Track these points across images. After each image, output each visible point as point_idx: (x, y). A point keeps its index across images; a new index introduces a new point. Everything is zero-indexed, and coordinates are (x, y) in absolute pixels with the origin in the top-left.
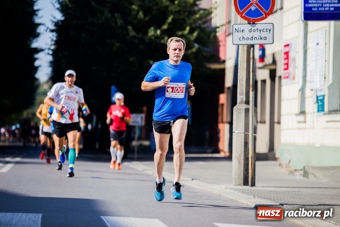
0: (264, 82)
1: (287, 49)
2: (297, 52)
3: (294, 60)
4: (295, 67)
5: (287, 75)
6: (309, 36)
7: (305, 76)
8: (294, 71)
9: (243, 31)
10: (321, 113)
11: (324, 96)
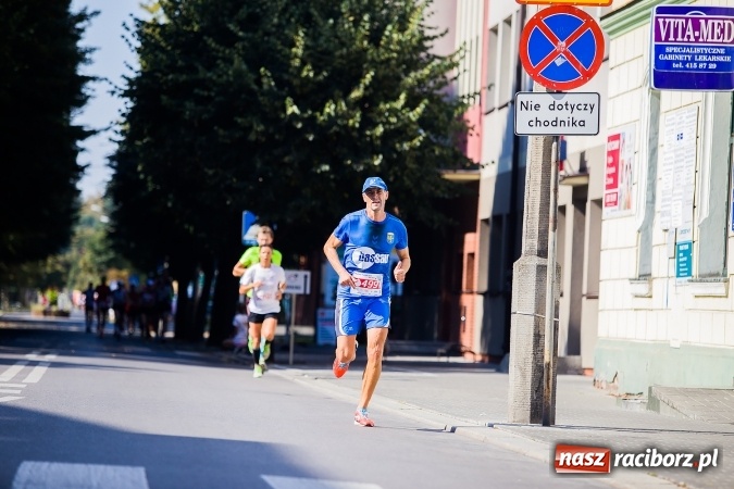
0: (563, 209)
1: (615, 145)
2: (635, 153)
3: (629, 167)
4: (631, 183)
5: (613, 198)
6: (662, 119)
8: (629, 191)
9: (537, 107)
10: (686, 279)
11: (690, 244)
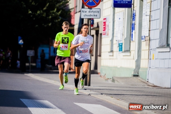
0: (93, 36)
1: (105, 21)
2: (110, 22)
3: (108, 26)
4: (108, 30)
5: (104, 33)
6: (116, 15)
7: (113, 34)
8: (108, 31)
10: (121, 52)
11: (122, 44)
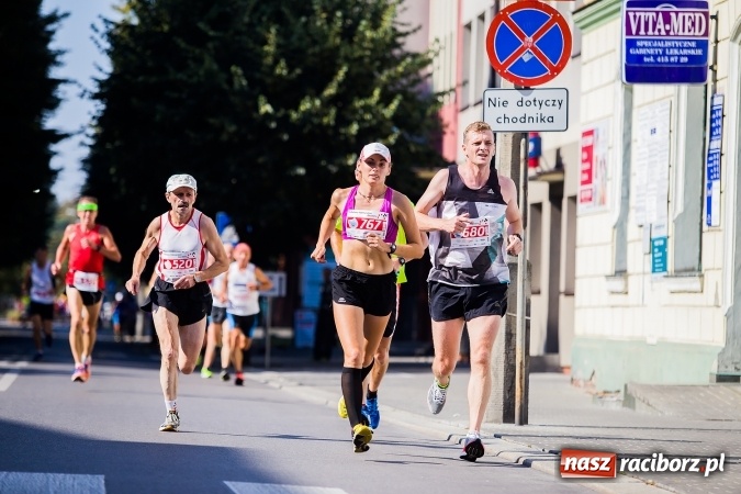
0: (538, 207)
1: (589, 141)
2: (609, 148)
3: (604, 162)
4: (605, 179)
5: (588, 194)
6: (636, 114)
7: (626, 197)
8: (604, 186)
9: (505, 104)
10: (661, 275)
11: (665, 240)
